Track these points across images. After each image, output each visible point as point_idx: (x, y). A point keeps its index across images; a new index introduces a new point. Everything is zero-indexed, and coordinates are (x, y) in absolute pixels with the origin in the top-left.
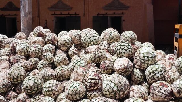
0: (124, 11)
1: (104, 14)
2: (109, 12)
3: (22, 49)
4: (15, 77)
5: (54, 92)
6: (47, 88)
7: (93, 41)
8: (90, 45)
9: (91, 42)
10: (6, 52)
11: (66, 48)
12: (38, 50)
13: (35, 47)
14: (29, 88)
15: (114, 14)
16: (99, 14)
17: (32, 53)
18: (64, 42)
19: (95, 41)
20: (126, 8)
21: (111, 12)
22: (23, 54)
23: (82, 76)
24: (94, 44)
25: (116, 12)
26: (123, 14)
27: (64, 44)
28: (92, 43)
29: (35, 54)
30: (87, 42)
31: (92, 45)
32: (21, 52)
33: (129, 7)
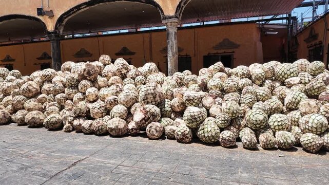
0: (234, 50)
1: (215, 54)
2: (219, 51)
3: (218, 84)
4: (235, 112)
5: (287, 126)
6: (279, 122)
7: (293, 72)
8: (289, 77)
9: (291, 73)
10: (196, 88)
11: (261, 81)
12: (236, 84)
13: (233, 82)
14: (259, 122)
15: (225, 52)
16: (209, 54)
17: (231, 88)
18: (260, 75)
19: (295, 73)
20: (237, 46)
21: (222, 51)
22: (218, 89)
23: (317, 108)
24: (294, 76)
25: (227, 51)
26: (233, 52)
27: (260, 77)
28: (292, 75)
29: (234, 88)
30: (285, 74)
31: (291, 77)
32: (217, 87)
33: (239, 46)
